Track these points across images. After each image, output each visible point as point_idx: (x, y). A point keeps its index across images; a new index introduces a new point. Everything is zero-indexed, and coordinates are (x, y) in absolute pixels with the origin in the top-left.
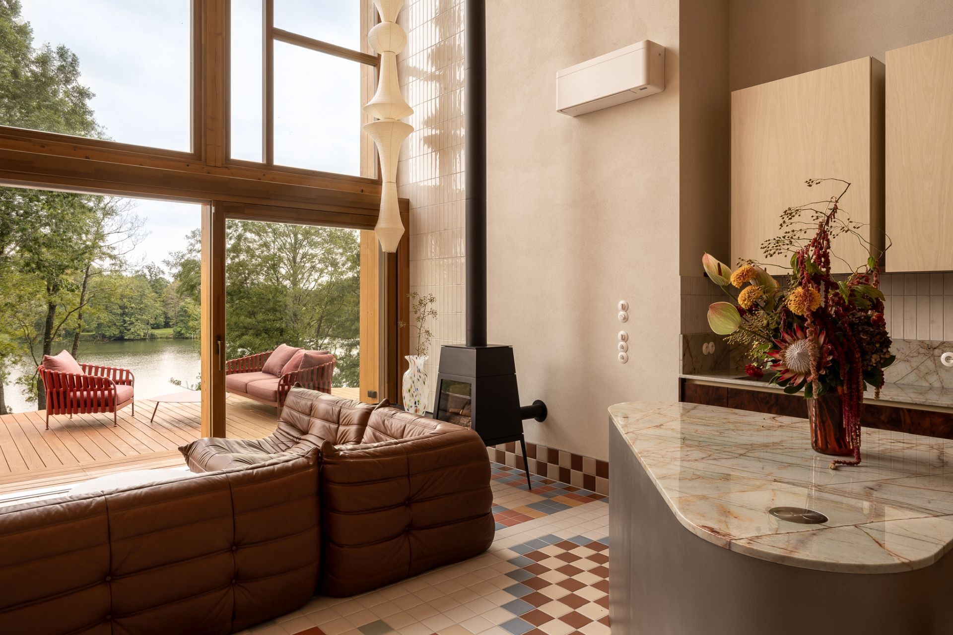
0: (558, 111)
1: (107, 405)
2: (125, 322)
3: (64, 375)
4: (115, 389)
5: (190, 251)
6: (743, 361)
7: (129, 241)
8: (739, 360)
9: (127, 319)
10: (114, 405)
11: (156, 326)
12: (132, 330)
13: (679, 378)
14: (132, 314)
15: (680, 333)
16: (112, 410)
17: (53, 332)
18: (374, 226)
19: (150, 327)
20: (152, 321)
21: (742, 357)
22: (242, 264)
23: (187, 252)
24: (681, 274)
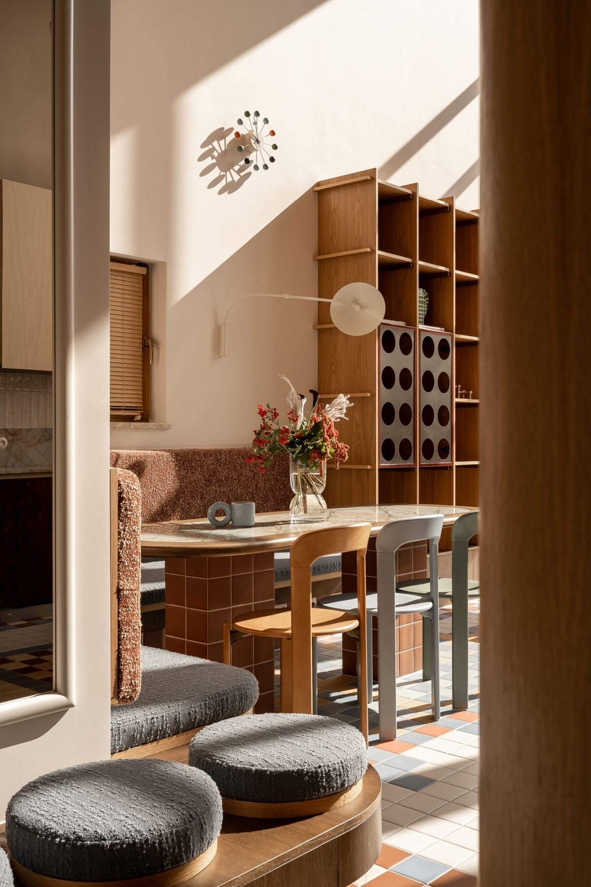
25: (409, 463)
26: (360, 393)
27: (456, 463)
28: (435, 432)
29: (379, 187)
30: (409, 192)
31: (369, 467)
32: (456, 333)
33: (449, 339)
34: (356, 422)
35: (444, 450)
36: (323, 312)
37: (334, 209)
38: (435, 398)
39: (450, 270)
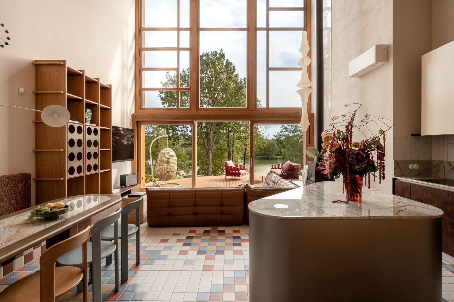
0: (350, 77)
1: (238, 175)
2: (269, 153)
3: (229, 166)
4: (240, 171)
5: (281, 132)
6: (437, 173)
7: (265, 130)
8: (436, 173)
9: (270, 153)
10: (239, 175)
11: (278, 155)
12: (271, 156)
13: (392, 178)
14: (271, 151)
15: (393, 159)
16: (239, 176)
17: (246, 156)
18: (300, 123)
19: (276, 155)
20: (277, 153)
21: (437, 172)
22: (298, 135)
23: (280, 132)
24: (393, 135)
25: (81, 174)
26: (57, 149)
27: (100, 171)
28: (92, 162)
29: (67, 68)
30: (81, 73)
31: (62, 179)
32: (100, 126)
33: (97, 128)
34: (55, 161)
35: (96, 167)
36: (38, 115)
37: (44, 73)
38: (92, 150)
39: (98, 104)
